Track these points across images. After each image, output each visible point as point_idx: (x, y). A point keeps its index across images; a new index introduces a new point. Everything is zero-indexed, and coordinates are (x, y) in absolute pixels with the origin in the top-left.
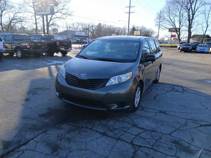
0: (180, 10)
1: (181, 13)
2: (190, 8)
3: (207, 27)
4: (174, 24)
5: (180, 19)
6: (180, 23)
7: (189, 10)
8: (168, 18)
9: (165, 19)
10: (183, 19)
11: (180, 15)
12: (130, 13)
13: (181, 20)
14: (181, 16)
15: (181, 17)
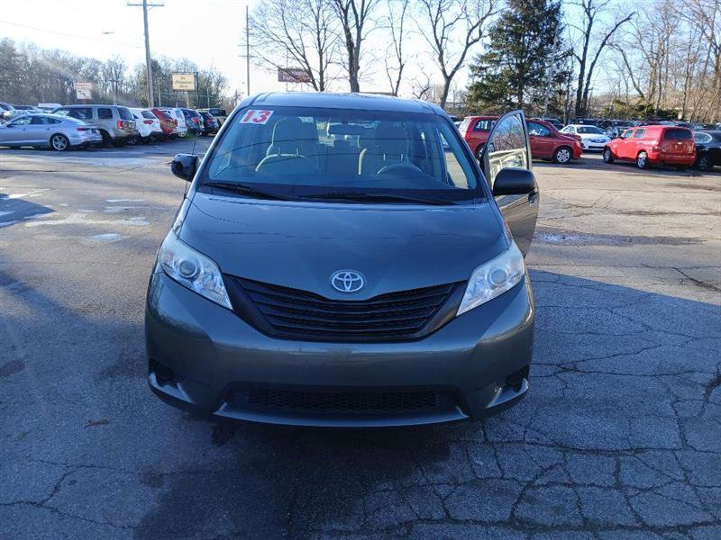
0: (316, 11)
1: (321, 22)
2: (347, 7)
3: (402, 67)
4: (304, 57)
5: (319, 39)
6: (321, 53)
7: (346, 12)
8: (281, 33)
9: (274, 37)
10: (329, 41)
11: (318, 26)
12: (148, 8)
13: (322, 44)
14: (320, 29)
15: (322, 35)
